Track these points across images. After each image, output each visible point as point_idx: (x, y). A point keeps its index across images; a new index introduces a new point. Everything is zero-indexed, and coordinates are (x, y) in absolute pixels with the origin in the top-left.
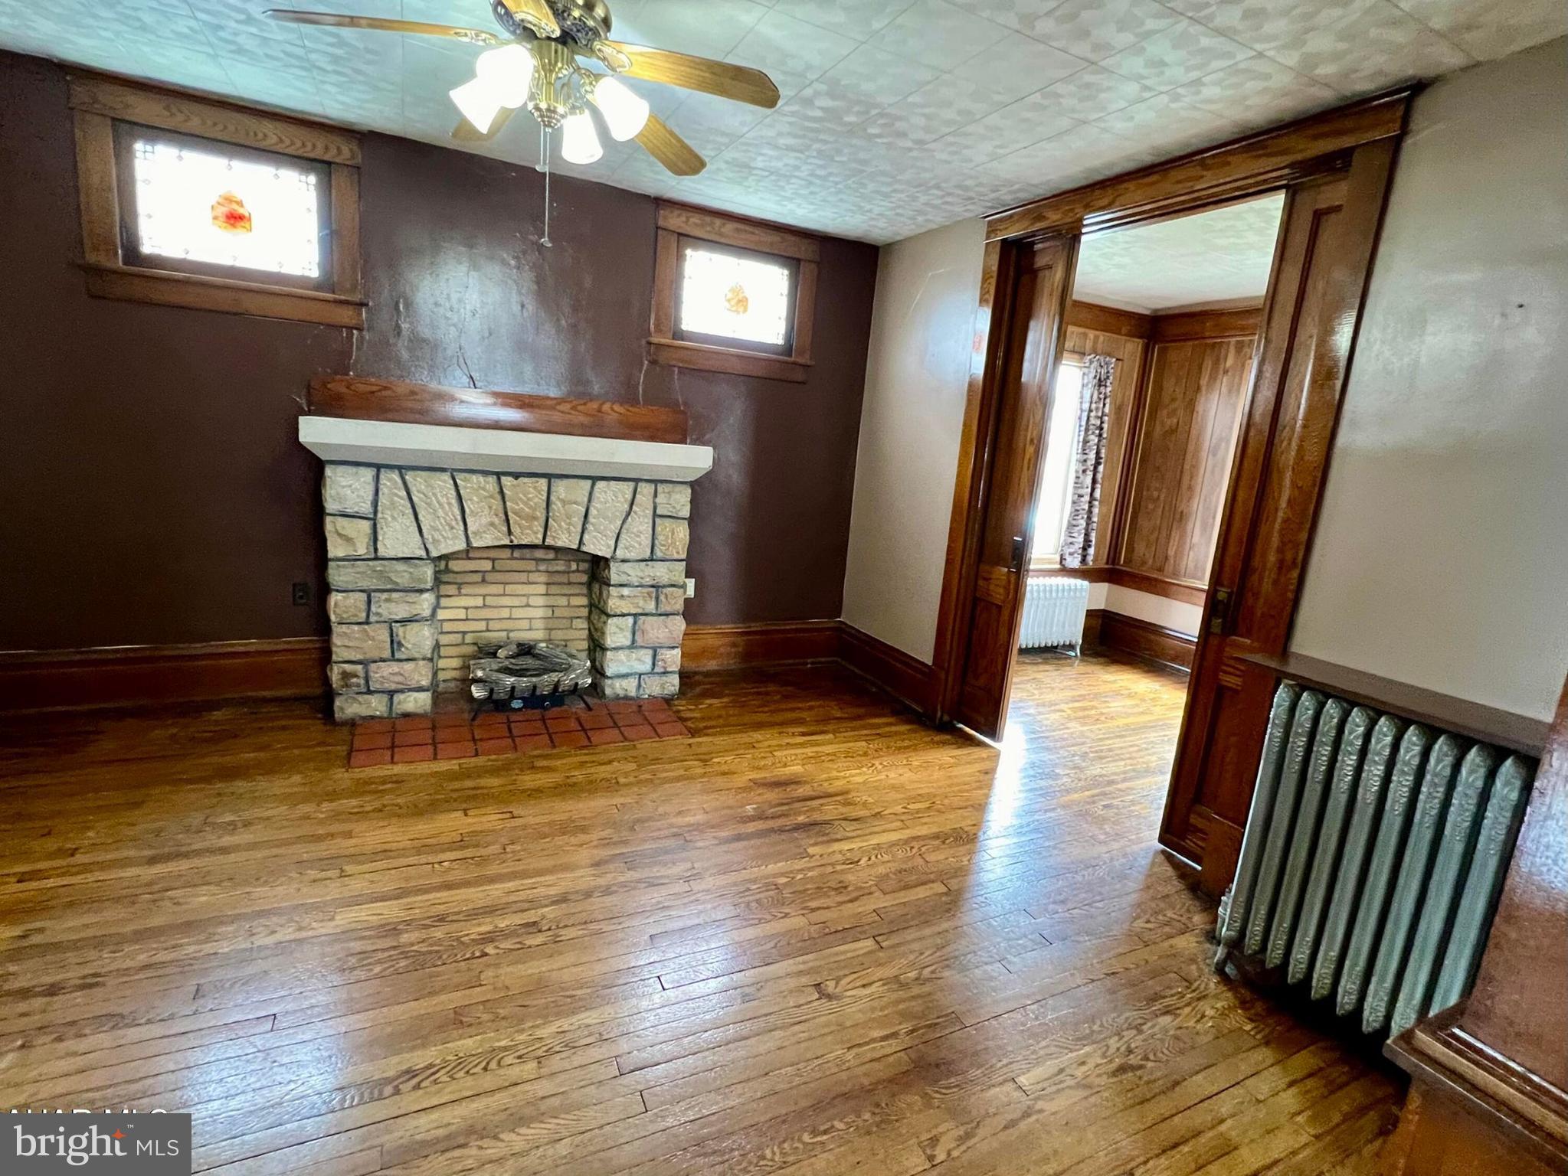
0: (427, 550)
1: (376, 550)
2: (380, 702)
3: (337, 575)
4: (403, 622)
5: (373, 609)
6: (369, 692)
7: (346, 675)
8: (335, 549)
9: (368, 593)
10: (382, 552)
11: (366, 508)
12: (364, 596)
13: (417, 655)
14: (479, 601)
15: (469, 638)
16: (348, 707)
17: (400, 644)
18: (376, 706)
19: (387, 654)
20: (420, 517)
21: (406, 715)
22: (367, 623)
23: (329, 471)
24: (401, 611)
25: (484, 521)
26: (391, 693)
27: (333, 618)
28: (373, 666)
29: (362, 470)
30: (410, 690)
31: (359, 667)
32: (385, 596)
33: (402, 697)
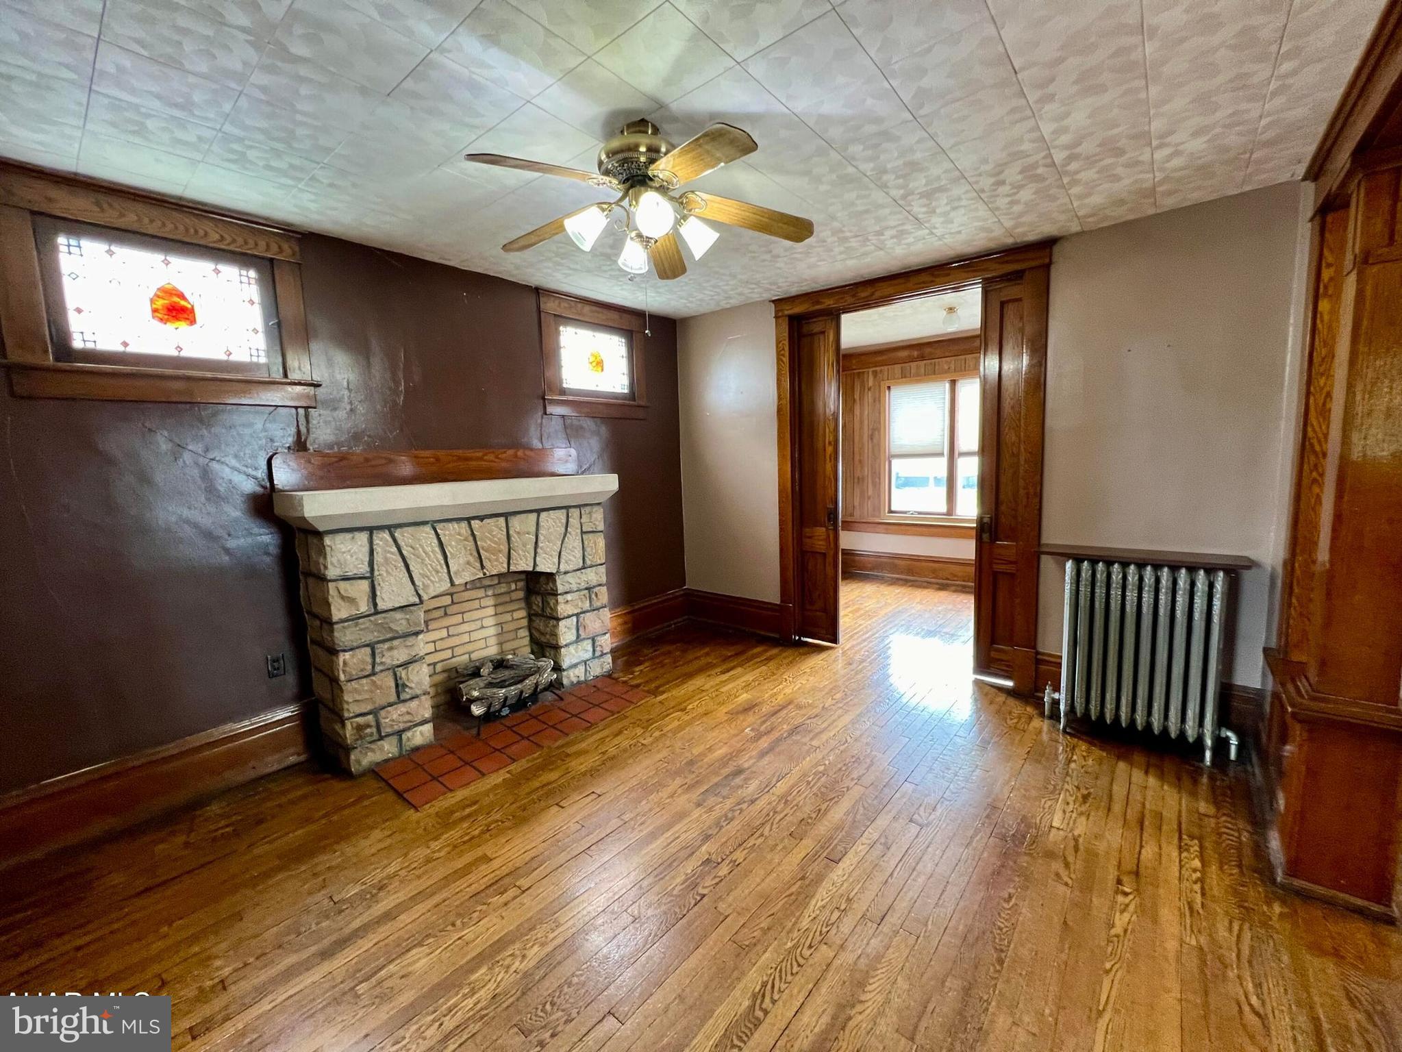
0: (419, 596)
1: (375, 605)
2: (391, 744)
3: (344, 636)
4: (405, 665)
5: (378, 660)
6: (381, 738)
7: (360, 728)
8: (339, 611)
9: (372, 646)
10: (381, 605)
11: (364, 569)
12: (368, 650)
13: (419, 692)
14: (444, 633)
15: (439, 668)
16: (364, 758)
17: (404, 686)
18: (389, 748)
19: (393, 698)
20: (411, 568)
21: (417, 749)
22: (373, 674)
23: (328, 541)
24: (401, 655)
25: (461, 561)
26: (399, 733)
27: (342, 677)
28: (383, 713)
29: (357, 535)
30: (416, 725)
31: (370, 717)
32: (387, 645)
33: (409, 734)
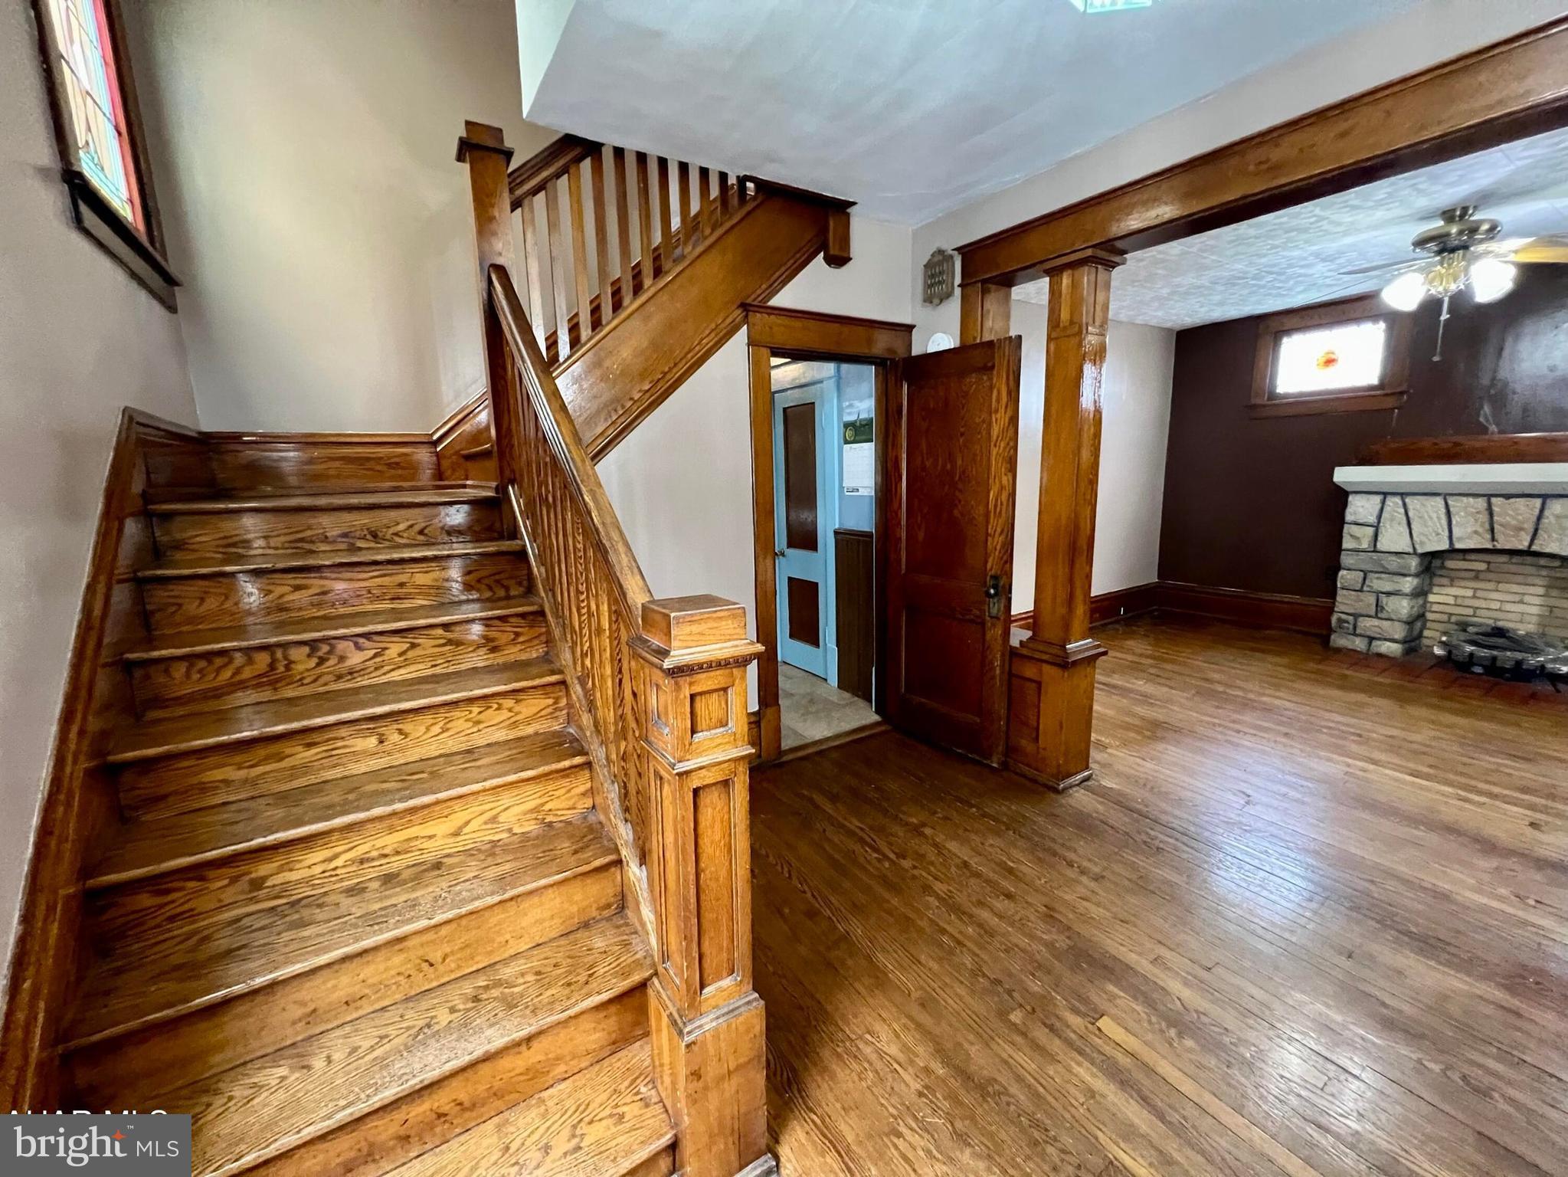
0: (1414, 548)
1: (1375, 546)
2: (1362, 642)
3: (1346, 559)
4: (1389, 594)
5: (1367, 582)
6: (1355, 634)
7: (1340, 620)
8: (1347, 543)
9: (1365, 573)
10: (1379, 546)
11: (1372, 519)
12: (1362, 574)
13: (1394, 617)
16: (1339, 641)
17: (1383, 608)
18: (1359, 644)
19: (1373, 613)
20: (1413, 526)
21: (1380, 655)
22: (1361, 590)
23: (1351, 498)
24: (1386, 585)
25: (1469, 530)
26: (1371, 639)
27: (1339, 585)
28: (1361, 619)
29: (1372, 497)
30: (1386, 640)
31: (1351, 618)
32: (1377, 575)
33: (1379, 643)
